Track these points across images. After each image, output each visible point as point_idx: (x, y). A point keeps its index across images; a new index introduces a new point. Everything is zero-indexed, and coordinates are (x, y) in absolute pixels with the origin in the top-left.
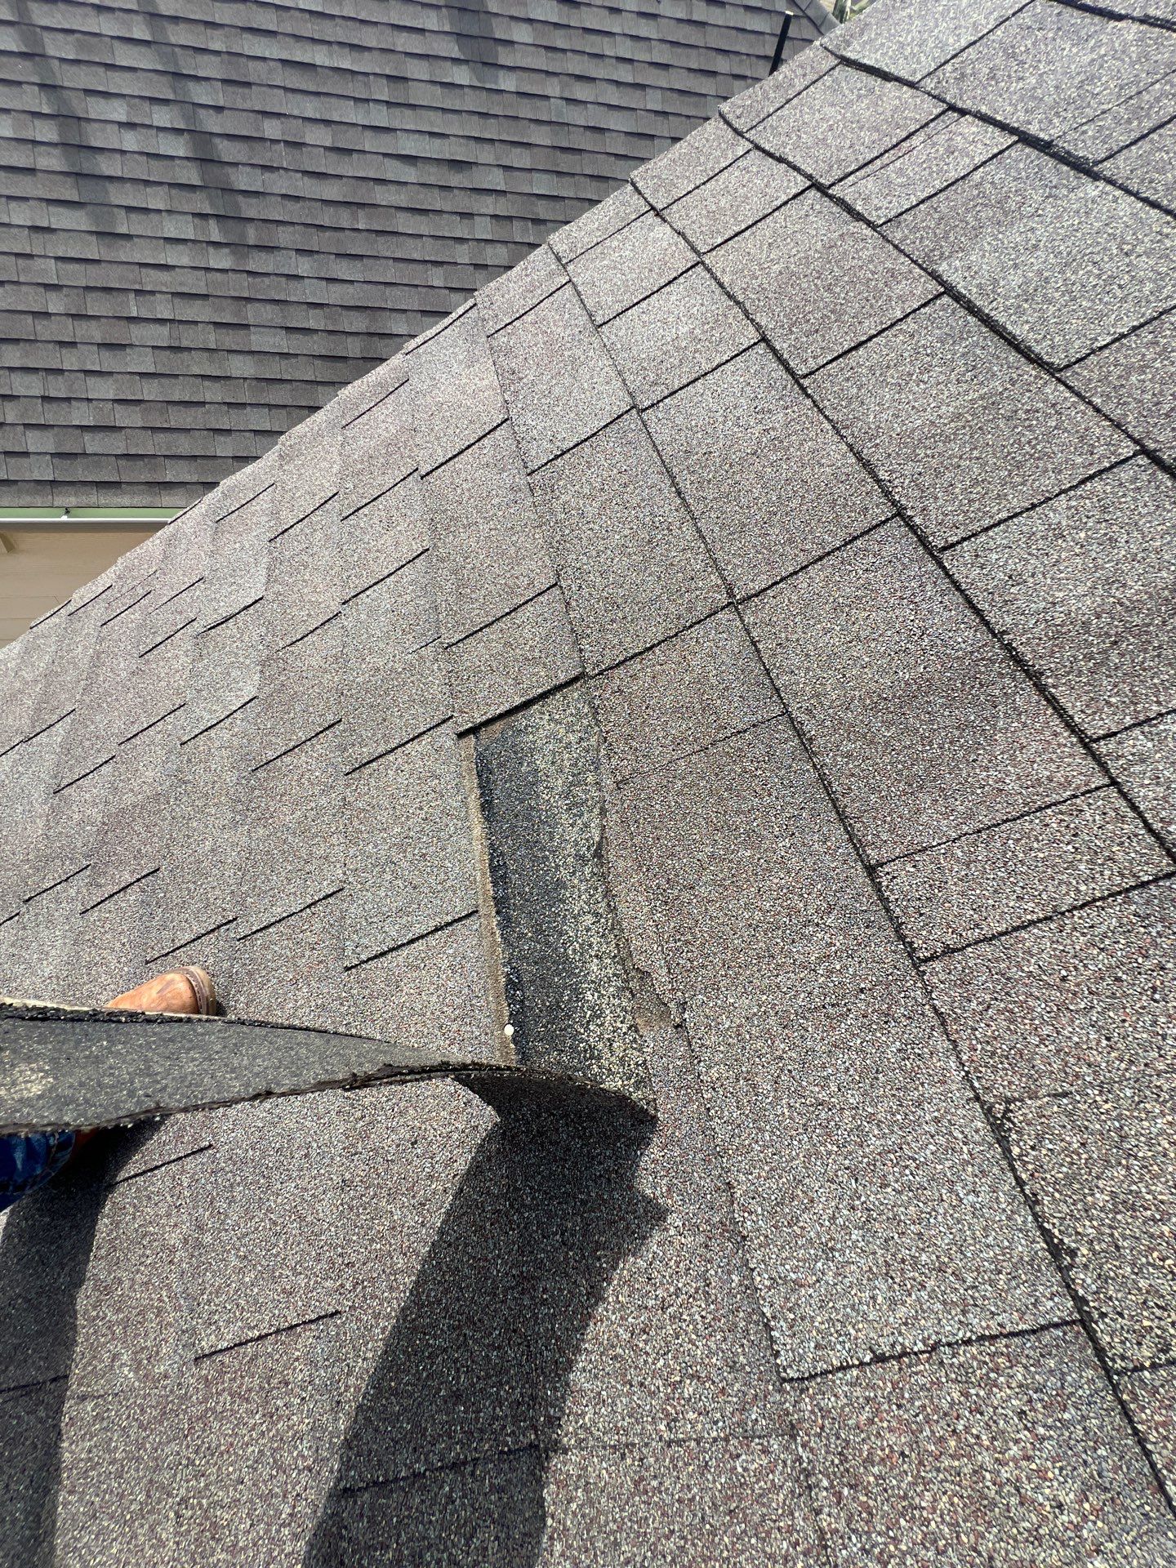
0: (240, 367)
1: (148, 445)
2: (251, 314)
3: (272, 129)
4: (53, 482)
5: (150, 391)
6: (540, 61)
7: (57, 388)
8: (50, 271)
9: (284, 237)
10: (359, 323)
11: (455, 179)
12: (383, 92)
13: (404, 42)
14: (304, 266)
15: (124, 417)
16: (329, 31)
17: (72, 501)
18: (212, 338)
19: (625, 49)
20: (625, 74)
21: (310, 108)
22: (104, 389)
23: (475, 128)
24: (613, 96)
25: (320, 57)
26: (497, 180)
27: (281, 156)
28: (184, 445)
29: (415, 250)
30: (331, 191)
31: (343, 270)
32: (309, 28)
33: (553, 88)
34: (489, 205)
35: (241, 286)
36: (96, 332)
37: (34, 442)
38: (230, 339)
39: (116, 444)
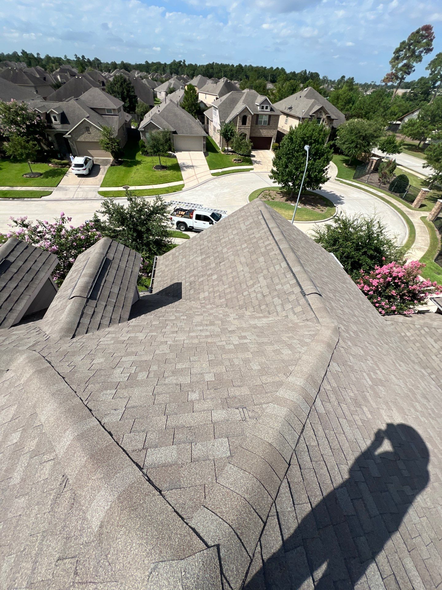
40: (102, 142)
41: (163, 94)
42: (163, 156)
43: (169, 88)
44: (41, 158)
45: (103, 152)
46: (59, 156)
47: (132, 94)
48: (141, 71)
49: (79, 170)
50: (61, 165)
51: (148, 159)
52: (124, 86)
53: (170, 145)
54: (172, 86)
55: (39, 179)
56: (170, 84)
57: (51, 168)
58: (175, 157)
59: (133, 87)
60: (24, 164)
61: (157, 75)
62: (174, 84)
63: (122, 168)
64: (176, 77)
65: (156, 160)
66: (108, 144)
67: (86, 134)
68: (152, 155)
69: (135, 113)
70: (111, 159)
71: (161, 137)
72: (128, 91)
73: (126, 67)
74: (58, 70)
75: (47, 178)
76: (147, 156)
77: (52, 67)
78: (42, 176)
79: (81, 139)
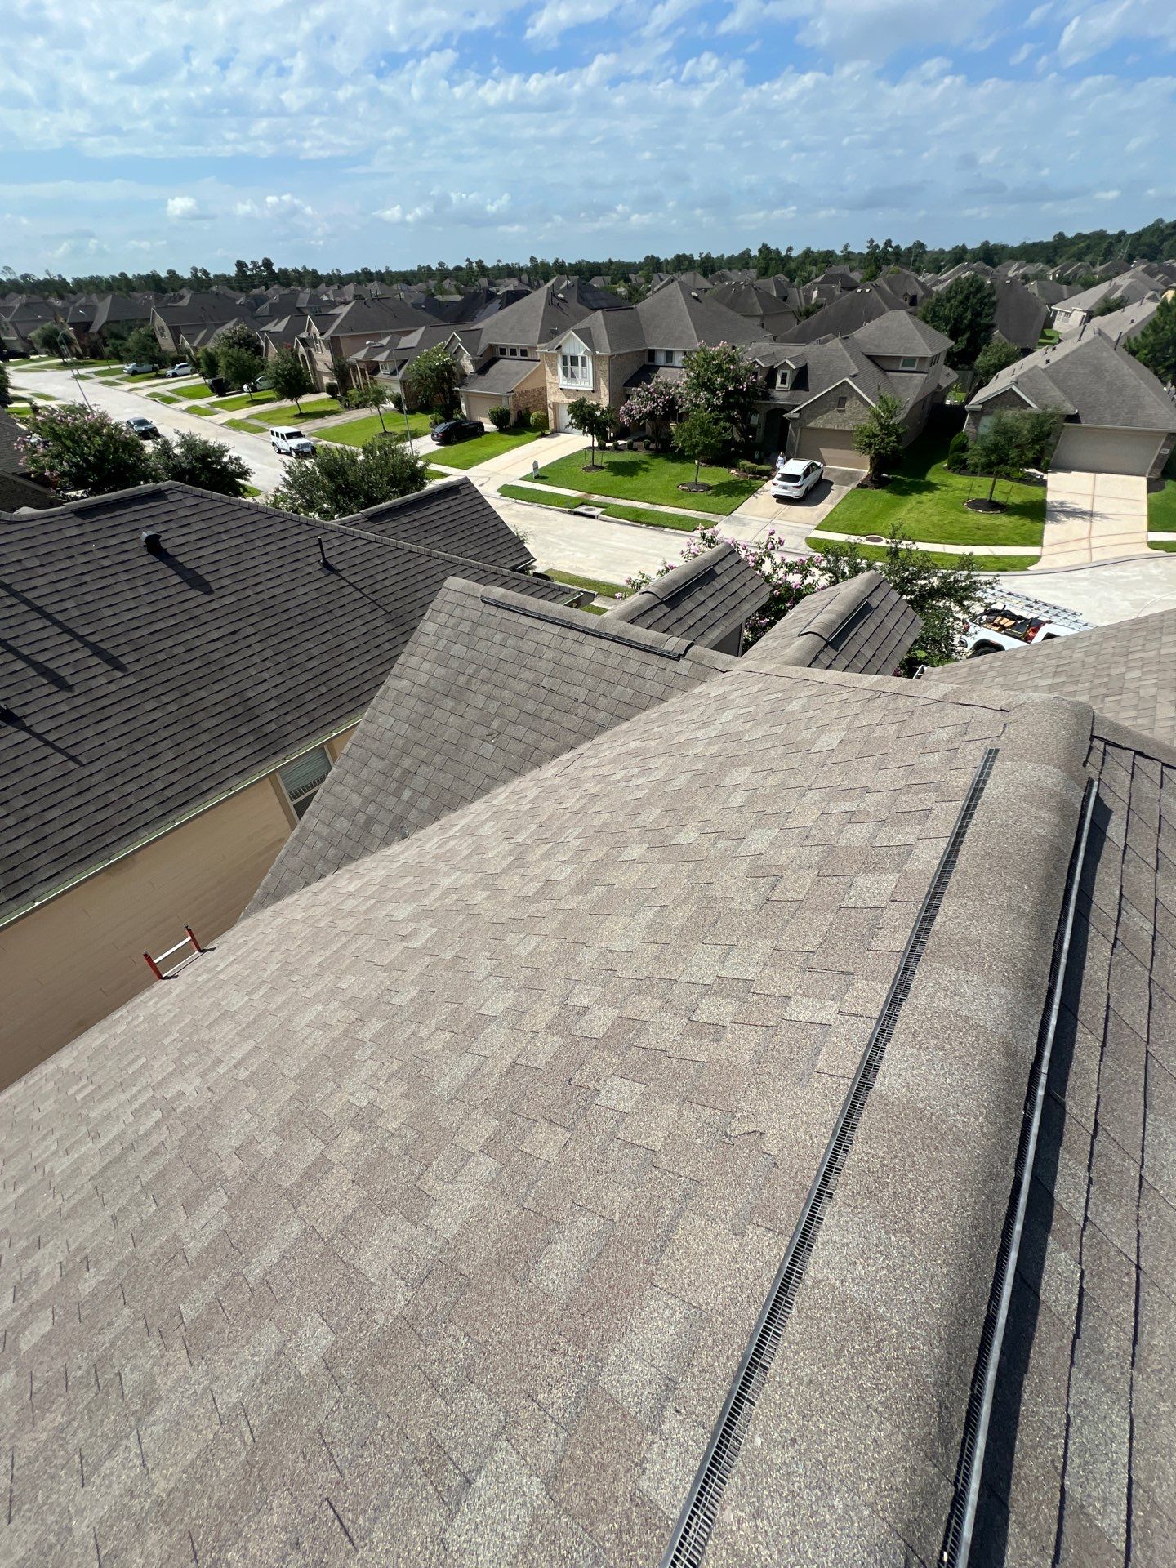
0: (204, 738)
1: (191, 781)
2: (196, 719)
3: (161, 656)
4: (164, 814)
5: (177, 764)
6: (239, 586)
7: (143, 782)
8: (114, 745)
9: (190, 688)
10: (236, 700)
11: (236, 637)
12: (192, 624)
13: (186, 606)
14: (203, 693)
15: (173, 778)
16: (159, 616)
17: (175, 816)
18: (188, 734)
19: (265, 567)
20: (270, 575)
21: (170, 643)
22: (161, 772)
23: (232, 618)
24: (271, 584)
25: (161, 625)
26: (251, 630)
27: (173, 662)
28: (203, 775)
29: (238, 667)
30: (197, 664)
31: (217, 687)
32: (152, 618)
33: (249, 592)
34: (254, 639)
35: (187, 711)
36: (144, 755)
37: (147, 805)
38: (195, 731)
39: (178, 788)
40: (861, 432)
41: (1078, 316)
42: (1008, 477)
43: (1105, 299)
44: (722, 457)
45: (854, 455)
46: (757, 456)
47: (985, 320)
48: (1031, 261)
49: (785, 488)
50: (754, 473)
51: (960, 481)
52: (973, 301)
53: (1042, 451)
54: (1117, 294)
55: (701, 496)
56: (1116, 288)
57: (732, 478)
58: (1043, 483)
59: (994, 303)
60: (688, 465)
61: (1080, 267)
62: (1130, 287)
63: (883, 495)
64: (1143, 266)
65: (981, 486)
66: (875, 436)
67: (834, 413)
68: (974, 473)
69: (970, 369)
70: (866, 471)
71: (1025, 427)
72: (977, 314)
73: (991, 255)
74: (819, 279)
75: (718, 495)
76: (959, 473)
77: (810, 273)
78: (709, 492)
79: (818, 423)
